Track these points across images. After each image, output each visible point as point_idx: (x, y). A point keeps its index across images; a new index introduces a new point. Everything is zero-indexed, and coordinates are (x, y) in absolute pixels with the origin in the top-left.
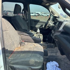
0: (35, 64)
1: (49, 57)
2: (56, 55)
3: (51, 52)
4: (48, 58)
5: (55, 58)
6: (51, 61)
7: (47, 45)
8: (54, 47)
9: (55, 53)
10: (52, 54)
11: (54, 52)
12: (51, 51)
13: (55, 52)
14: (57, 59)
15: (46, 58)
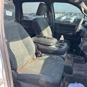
0: (46, 85)
1: (74, 75)
2: (85, 74)
3: (77, 69)
4: (72, 78)
5: (83, 79)
6: (76, 83)
7: (73, 59)
8: (84, 62)
9: (84, 71)
10: (79, 73)
11: (82, 70)
12: (79, 68)
13: (85, 69)
14: (86, 80)
15: (69, 77)
